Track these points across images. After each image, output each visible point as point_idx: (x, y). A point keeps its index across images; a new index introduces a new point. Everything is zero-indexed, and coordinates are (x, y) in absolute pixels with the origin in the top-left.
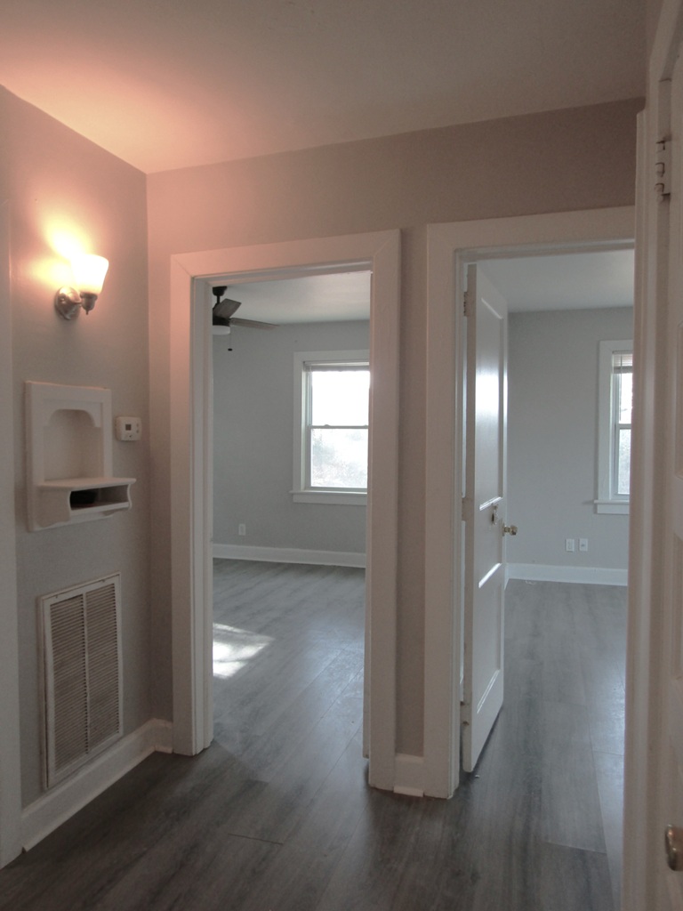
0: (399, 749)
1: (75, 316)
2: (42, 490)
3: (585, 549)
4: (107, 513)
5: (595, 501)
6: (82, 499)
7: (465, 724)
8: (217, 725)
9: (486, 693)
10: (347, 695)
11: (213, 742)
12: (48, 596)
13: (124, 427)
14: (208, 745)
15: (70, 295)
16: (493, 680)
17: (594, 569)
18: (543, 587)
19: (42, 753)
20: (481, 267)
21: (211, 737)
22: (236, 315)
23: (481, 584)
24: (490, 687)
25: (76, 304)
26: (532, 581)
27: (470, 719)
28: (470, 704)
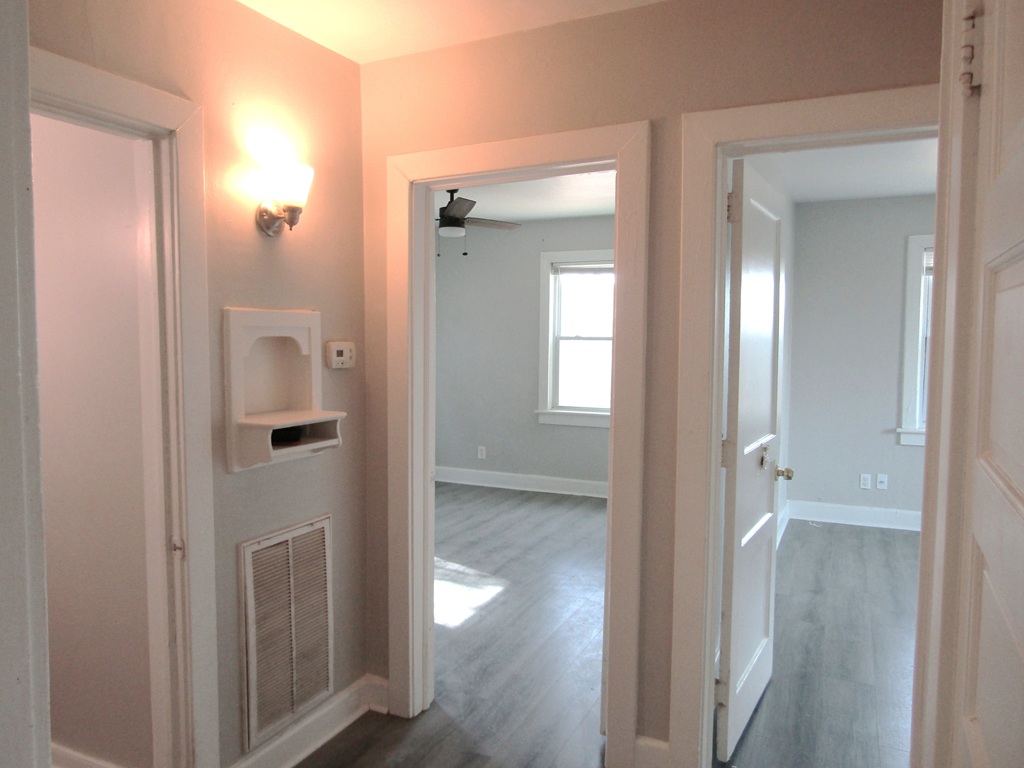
0: (640, 731)
1: (278, 232)
2: (242, 428)
3: (885, 486)
4: (315, 451)
5: (899, 430)
6: (285, 437)
7: (720, 706)
8: (439, 684)
9: (749, 668)
10: (588, 655)
11: (434, 704)
12: (248, 543)
13: (335, 354)
14: (428, 706)
15: (273, 210)
16: (759, 651)
17: (894, 510)
18: (830, 529)
19: (244, 712)
20: (749, 162)
21: (430, 698)
22: (471, 214)
23: (744, 541)
24: (754, 660)
25: (279, 218)
26: (817, 523)
27: (727, 701)
28: (727, 684)
